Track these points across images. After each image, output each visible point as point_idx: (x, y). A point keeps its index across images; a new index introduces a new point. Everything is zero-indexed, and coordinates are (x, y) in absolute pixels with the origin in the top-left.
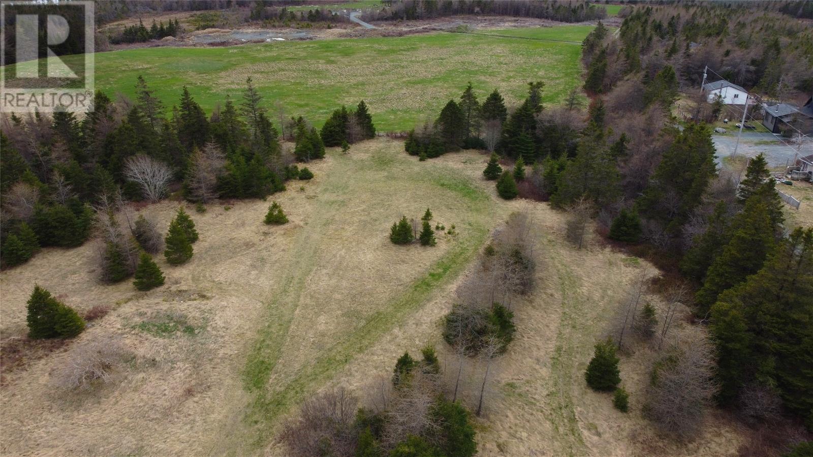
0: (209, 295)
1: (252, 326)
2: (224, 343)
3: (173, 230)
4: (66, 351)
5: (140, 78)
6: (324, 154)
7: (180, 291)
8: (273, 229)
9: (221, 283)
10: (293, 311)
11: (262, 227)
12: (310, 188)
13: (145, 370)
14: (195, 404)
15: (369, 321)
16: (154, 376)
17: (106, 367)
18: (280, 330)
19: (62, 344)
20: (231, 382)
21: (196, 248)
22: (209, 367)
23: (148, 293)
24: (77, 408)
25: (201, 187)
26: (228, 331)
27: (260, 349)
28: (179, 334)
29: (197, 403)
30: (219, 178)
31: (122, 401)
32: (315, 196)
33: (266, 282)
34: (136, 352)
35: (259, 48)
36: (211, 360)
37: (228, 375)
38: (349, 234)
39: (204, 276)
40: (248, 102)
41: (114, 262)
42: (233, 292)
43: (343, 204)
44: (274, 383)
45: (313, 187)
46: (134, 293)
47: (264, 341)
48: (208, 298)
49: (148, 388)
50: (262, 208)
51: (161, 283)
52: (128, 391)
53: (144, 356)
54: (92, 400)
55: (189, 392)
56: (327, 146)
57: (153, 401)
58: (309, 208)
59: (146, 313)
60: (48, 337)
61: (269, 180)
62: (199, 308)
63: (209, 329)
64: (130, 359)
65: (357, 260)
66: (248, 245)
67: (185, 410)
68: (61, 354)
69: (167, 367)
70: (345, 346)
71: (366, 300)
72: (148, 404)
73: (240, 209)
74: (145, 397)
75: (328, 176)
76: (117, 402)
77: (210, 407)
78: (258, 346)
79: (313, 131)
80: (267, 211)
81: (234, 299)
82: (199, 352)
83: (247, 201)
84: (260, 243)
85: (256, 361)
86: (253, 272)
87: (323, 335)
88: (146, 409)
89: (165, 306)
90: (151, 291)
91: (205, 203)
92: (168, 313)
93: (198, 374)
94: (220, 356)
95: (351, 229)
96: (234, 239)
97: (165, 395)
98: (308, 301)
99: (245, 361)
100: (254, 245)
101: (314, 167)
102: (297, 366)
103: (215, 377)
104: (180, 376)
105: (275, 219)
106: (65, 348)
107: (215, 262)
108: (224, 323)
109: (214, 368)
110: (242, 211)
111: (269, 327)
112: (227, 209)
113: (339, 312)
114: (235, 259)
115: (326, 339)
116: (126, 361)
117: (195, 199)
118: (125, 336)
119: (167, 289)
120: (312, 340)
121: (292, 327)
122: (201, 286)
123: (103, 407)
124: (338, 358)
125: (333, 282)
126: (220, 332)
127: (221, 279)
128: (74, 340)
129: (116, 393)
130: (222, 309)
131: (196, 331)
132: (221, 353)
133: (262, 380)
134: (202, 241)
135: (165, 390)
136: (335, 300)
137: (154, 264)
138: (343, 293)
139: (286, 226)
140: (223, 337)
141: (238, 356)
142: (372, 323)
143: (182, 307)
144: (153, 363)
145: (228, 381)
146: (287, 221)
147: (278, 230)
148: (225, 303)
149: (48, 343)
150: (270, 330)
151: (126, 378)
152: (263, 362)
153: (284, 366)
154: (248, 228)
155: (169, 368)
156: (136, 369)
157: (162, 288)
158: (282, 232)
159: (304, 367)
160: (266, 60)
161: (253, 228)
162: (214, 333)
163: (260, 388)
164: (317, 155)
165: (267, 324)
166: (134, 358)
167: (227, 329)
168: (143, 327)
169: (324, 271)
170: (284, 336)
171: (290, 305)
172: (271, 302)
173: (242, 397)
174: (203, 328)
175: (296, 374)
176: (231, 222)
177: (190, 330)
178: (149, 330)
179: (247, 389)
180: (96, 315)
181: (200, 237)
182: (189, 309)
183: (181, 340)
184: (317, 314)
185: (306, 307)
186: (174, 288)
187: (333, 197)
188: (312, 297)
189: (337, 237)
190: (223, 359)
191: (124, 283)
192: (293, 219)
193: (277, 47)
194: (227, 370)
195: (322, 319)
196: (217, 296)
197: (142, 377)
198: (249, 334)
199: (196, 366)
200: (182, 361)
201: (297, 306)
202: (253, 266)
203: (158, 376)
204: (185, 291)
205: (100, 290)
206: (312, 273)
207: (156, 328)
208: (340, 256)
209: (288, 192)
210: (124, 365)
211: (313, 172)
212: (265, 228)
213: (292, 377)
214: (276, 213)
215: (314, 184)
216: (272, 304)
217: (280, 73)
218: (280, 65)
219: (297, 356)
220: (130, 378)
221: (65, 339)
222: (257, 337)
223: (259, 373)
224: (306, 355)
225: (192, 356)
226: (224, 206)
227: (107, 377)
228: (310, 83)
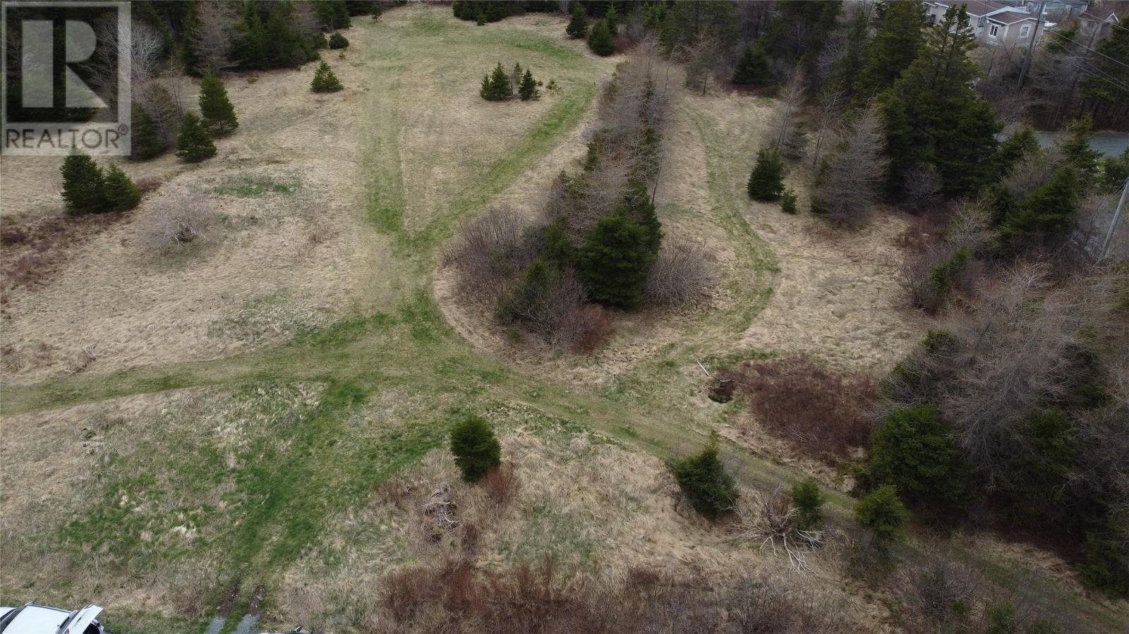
0: (283, 159)
1: (355, 182)
2: (331, 197)
4: (128, 223)
6: (350, 23)
7: (242, 160)
8: (327, 96)
9: (291, 149)
10: (398, 167)
11: (312, 96)
12: (351, 56)
13: (247, 227)
14: (328, 249)
16: (261, 232)
18: (391, 183)
19: (120, 216)
20: (360, 228)
22: (325, 218)
23: (201, 164)
25: (212, 53)
26: (329, 187)
27: (376, 200)
28: (270, 193)
29: (329, 247)
31: (235, 257)
32: (362, 64)
33: (348, 144)
34: (226, 213)
36: (324, 212)
37: (352, 223)
38: (427, 96)
39: (265, 144)
42: (312, 155)
43: (404, 69)
44: (411, 225)
45: (355, 56)
46: (182, 166)
47: (377, 193)
48: (283, 163)
49: (260, 242)
50: (300, 78)
51: (214, 153)
52: (236, 248)
53: (238, 216)
54: (195, 260)
55: (315, 240)
57: (274, 253)
58: (361, 75)
59: (214, 180)
60: (97, 212)
62: (281, 171)
63: (305, 186)
64: (221, 220)
65: (452, 118)
66: (304, 113)
67: (318, 255)
68: (125, 226)
69: (274, 223)
70: (476, 189)
71: (480, 150)
72: (268, 256)
73: (269, 81)
74: (260, 251)
75: (367, 44)
77: (347, 249)
78: (373, 198)
81: (318, 161)
82: (305, 207)
83: (275, 72)
84: (318, 110)
85: (378, 210)
86: (326, 137)
87: (446, 183)
88: (268, 259)
89: (234, 172)
90: (205, 162)
92: (244, 177)
93: (315, 225)
94: (333, 208)
95: (427, 91)
96: (281, 108)
97: (285, 246)
98: (411, 156)
99: (365, 210)
100: (310, 113)
101: (345, 34)
102: (429, 210)
103: (338, 226)
104: (294, 228)
105: (326, 85)
106: (126, 219)
107: (270, 131)
108: (321, 180)
109: (332, 218)
110: (274, 82)
111: (376, 181)
112: (252, 82)
113: (454, 163)
114: (295, 127)
115: (451, 186)
116: (219, 222)
118: (202, 200)
119: (224, 158)
120: (435, 188)
121: (405, 179)
122: (266, 153)
123: (213, 264)
125: (433, 138)
126: (321, 189)
127: (289, 145)
128: (134, 212)
129: (223, 251)
130: (310, 169)
131: (291, 190)
132: (333, 205)
133: (395, 224)
135: (283, 242)
136: (444, 153)
138: (450, 147)
139: (342, 93)
140: (326, 192)
141: (354, 207)
143: (257, 171)
144: (254, 221)
145: (356, 228)
146: (343, 87)
147: (335, 97)
148: (309, 165)
149: (100, 217)
150: (379, 184)
151: (226, 237)
152: (387, 210)
153: (414, 211)
154: (293, 98)
155: (277, 223)
156: (234, 228)
157: (218, 159)
158: (341, 99)
159: (438, 209)
161: (300, 97)
162: (314, 189)
163: (397, 230)
164: (342, 23)
165: (372, 180)
166: (226, 218)
167: (327, 186)
168: (220, 191)
169: (416, 130)
170: (398, 188)
171: (391, 162)
173: (380, 239)
174: (298, 186)
175: (432, 216)
176: (265, 94)
177: (281, 189)
178: (230, 193)
179: (382, 232)
180: (146, 187)
182: (267, 172)
183: (277, 198)
184: (429, 166)
185: (410, 162)
186: (232, 158)
187: (386, 63)
188: (414, 153)
189: (414, 100)
190: (338, 210)
191: (164, 157)
192: (349, 85)
194: (348, 219)
195: (436, 170)
196: (295, 160)
197: (246, 234)
198: (356, 189)
199: (309, 219)
200: (289, 216)
201: (400, 162)
202: (323, 132)
203: (266, 231)
204: (250, 160)
206: (402, 133)
207: (237, 191)
208: (428, 115)
209: (325, 60)
210: (217, 226)
211: (346, 39)
212: (317, 96)
213: (429, 219)
214: (324, 78)
215: (353, 52)
216: (367, 161)
219: (424, 202)
220: (231, 237)
221: (121, 210)
222: (367, 190)
223: (388, 219)
224: (435, 201)
225: (299, 211)
226: (245, 79)
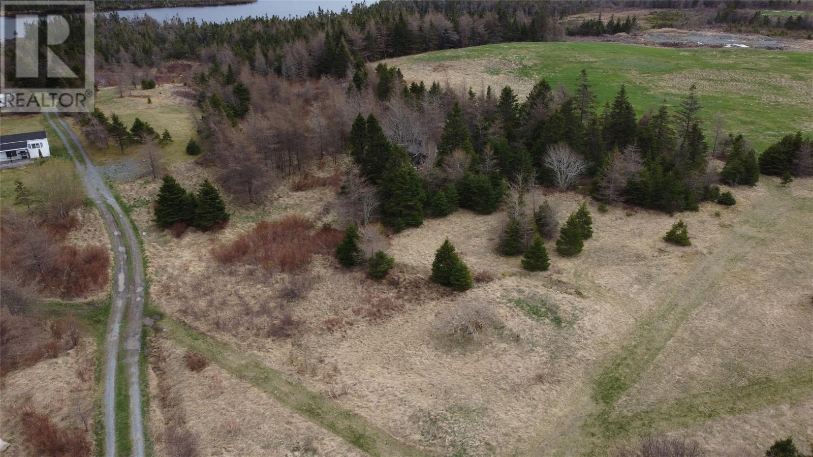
0: (585, 294)
1: (617, 339)
2: (585, 345)
3: (571, 222)
5: (584, 71)
6: (757, 181)
7: (559, 281)
8: (672, 248)
9: (600, 287)
10: (666, 340)
11: (659, 243)
12: (727, 215)
13: (509, 342)
14: (542, 392)
15: (753, 383)
16: (514, 351)
17: (479, 327)
18: (646, 354)
19: (452, 294)
20: (581, 385)
21: (587, 245)
22: (564, 362)
23: (531, 273)
24: (448, 351)
25: (609, 187)
26: (593, 335)
27: (618, 365)
28: (547, 321)
29: (544, 391)
30: (630, 182)
31: (482, 362)
32: (730, 226)
33: (646, 300)
34: (506, 324)
35: (714, 53)
36: (568, 357)
37: (580, 377)
38: (759, 278)
39: (586, 275)
40: (685, 111)
41: (511, 237)
42: (609, 299)
43: (763, 242)
44: (623, 405)
45: (731, 215)
46: (519, 270)
47: (625, 358)
48: (583, 297)
49: (507, 359)
50: (666, 223)
51: (544, 268)
52: (490, 354)
53: (511, 329)
54: (460, 350)
55: (540, 379)
56: (763, 173)
57: (507, 373)
58: (719, 236)
59: (524, 292)
60: (443, 284)
61: (683, 196)
62: (573, 304)
63: (575, 326)
64: (499, 327)
65: (761, 311)
66: (640, 257)
67: (532, 393)
68: (448, 302)
69: (528, 347)
70: (714, 399)
71: (757, 358)
72: (502, 373)
73: (642, 218)
74: (501, 365)
75: (754, 207)
76: (478, 360)
77: (555, 400)
78: (618, 361)
79: (751, 154)
80: (669, 228)
81: (608, 306)
82: (560, 345)
83: (652, 212)
84: (652, 258)
85: (611, 375)
86: (635, 286)
87: (692, 378)
89: (542, 291)
90: (535, 273)
91: (609, 203)
92: (543, 298)
93: (553, 364)
94: (578, 356)
95: (763, 273)
96: (626, 246)
97: (518, 371)
98: (686, 335)
99: (601, 371)
100: (645, 258)
101: (739, 194)
102: (652, 398)
103: (567, 374)
104: (536, 360)
105: (677, 238)
106: (453, 298)
107: (600, 263)
108: (592, 326)
109: (568, 365)
110: (644, 221)
111: (635, 346)
112: (628, 215)
113: (719, 360)
114: (621, 267)
115: (694, 383)
116: (496, 328)
117: (600, 197)
118: (501, 305)
119: (549, 275)
120: (677, 377)
121: (660, 356)
122: (580, 283)
123: (467, 359)
124: (701, 408)
125: (722, 325)
126: (584, 334)
127: (602, 282)
128: (461, 294)
129: (480, 353)
130: (593, 312)
131: (563, 325)
132: (580, 353)
133: (612, 397)
134: (595, 240)
135: (520, 367)
136: (718, 345)
137: (544, 249)
138: (729, 341)
139: (686, 249)
140: (586, 339)
141: (595, 363)
142: (756, 387)
143: (557, 297)
144: (517, 339)
145: (578, 383)
146: (689, 244)
147: (677, 251)
148: (598, 307)
149: (442, 289)
150: (636, 350)
151: (491, 343)
152: (618, 379)
153: (638, 391)
154: (644, 240)
155: (529, 348)
156: (501, 337)
157: (544, 274)
158: (680, 254)
159: (660, 402)
160: (719, 67)
161: (650, 241)
162: (579, 332)
163: (607, 403)
164: (748, 181)
165: (634, 343)
166: (503, 327)
167: (593, 333)
168: (519, 303)
169: (715, 310)
170: (648, 361)
171: (664, 332)
172: (645, 323)
173: (587, 405)
174: (571, 324)
175: (649, 406)
176: (628, 229)
177: (557, 321)
178: (522, 307)
179: (594, 398)
180: (484, 278)
181: (594, 235)
182: (563, 301)
183: (547, 327)
184: (693, 354)
185: (682, 340)
186: (555, 277)
187: (752, 232)
188: (692, 333)
189: (743, 278)
190: (580, 361)
191: (514, 258)
192: (697, 244)
193: (736, 55)
194: (581, 371)
195: (696, 360)
196: (592, 298)
197: (504, 346)
198: (612, 346)
199: (554, 357)
200: (542, 347)
201: (672, 336)
202: (638, 280)
203: (517, 352)
204: (564, 283)
205: (493, 258)
206: (700, 308)
207: (529, 308)
208: (740, 299)
209: (700, 214)
210: (493, 331)
211: (736, 199)
212: (663, 245)
213: (643, 407)
214: (679, 232)
215: (733, 210)
216: (646, 325)
217: (731, 83)
218: (733, 75)
219: (655, 388)
220: (494, 344)
221: (455, 290)
222: (620, 352)
223: (611, 388)
224: (665, 391)
225: (552, 346)
226: (626, 211)
227: (476, 335)
228: (764, 99)
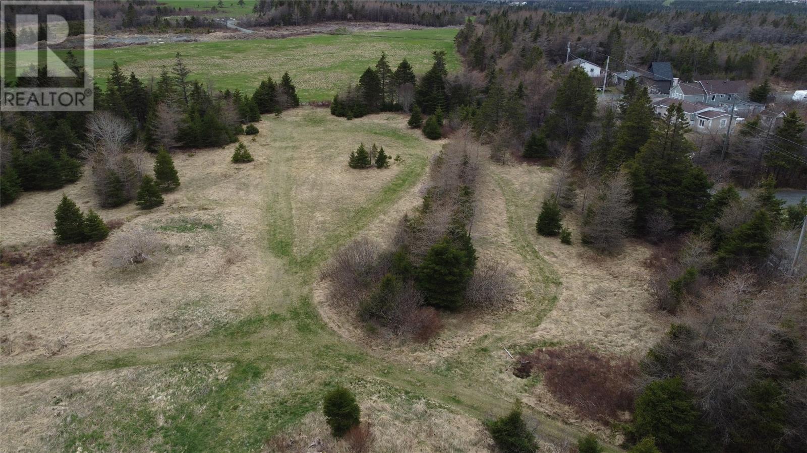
0: (210, 207)
1: (260, 222)
2: (243, 233)
4: (99, 250)
6: (260, 118)
7: (181, 207)
8: (242, 165)
9: (216, 200)
10: (290, 212)
11: (232, 165)
12: (260, 139)
13: (182, 253)
15: (357, 213)
16: (192, 257)
18: (285, 223)
19: (93, 246)
20: (262, 253)
22: (238, 247)
23: (153, 210)
24: (133, 282)
26: (242, 226)
27: (274, 235)
28: (199, 230)
29: (240, 267)
31: (171, 274)
32: (268, 144)
33: (256, 197)
34: (168, 243)
35: (145, 49)
36: (238, 243)
37: (257, 250)
38: (312, 165)
39: (198, 197)
41: (114, 187)
42: (230, 205)
43: (296, 148)
44: (298, 252)
45: (263, 139)
46: (139, 211)
47: (275, 230)
48: (210, 209)
49: (191, 263)
50: (226, 153)
51: (162, 203)
52: (174, 267)
53: (176, 245)
54: (144, 276)
55: (230, 262)
57: (201, 271)
58: (267, 151)
59: (161, 221)
60: (77, 243)
62: (208, 215)
63: (225, 225)
64: (164, 248)
65: (328, 180)
66: (226, 176)
67: (232, 272)
68: (96, 252)
69: (202, 250)
70: (345, 227)
71: (348, 201)
72: (196, 272)
73: (203, 155)
74: (191, 269)
75: (271, 131)
76: (168, 274)
77: (253, 268)
78: (272, 233)
81: (234, 208)
82: (224, 239)
83: (207, 149)
84: (236, 174)
85: (275, 241)
86: (240, 192)
87: (324, 223)
88: (196, 275)
89: (175, 216)
90: (155, 209)
92: (182, 219)
93: (230, 251)
94: (244, 240)
95: (312, 162)
96: (210, 173)
97: (209, 266)
98: (299, 205)
99: (266, 242)
100: (230, 176)
102: (312, 241)
103: (247, 252)
104: (216, 254)
105: (242, 159)
106: (98, 248)
107: (202, 188)
108: (236, 221)
109: (242, 247)
110: (207, 156)
111: (274, 222)
112: (191, 156)
113: (330, 210)
114: (219, 185)
115: (327, 225)
116: (162, 249)
118: (151, 234)
119: (169, 206)
120: (316, 226)
121: (295, 221)
122: (199, 203)
123: (157, 278)
125: (315, 193)
126: (235, 227)
127: (215, 197)
128: (103, 242)
129: (164, 270)
130: (229, 214)
131: (215, 227)
132: (244, 238)
133: (287, 251)
135: (207, 263)
136: (322, 203)
138: (327, 199)
139: (253, 163)
140: (239, 229)
141: (258, 239)
142: (360, 214)
143: (191, 215)
144: (187, 248)
145: (260, 253)
146: (253, 160)
147: (248, 166)
148: (228, 211)
149: (79, 246)
150: (277, 224)
151: (167, 260)
152: (282, 241)
153: (301, 242)
154: (219, 166)
155: (203, 250)
156: (173, 254)
157: (164, 206)
158: (252, 167)
159: (318, 241)
160: (159, 57)
161: (224, 166)
162: (231, 227)
163: (288, 255)
164: (254, 119)
165: (272, 221)
166: (168, 247)
167: (240, 225)
168: (164, 228)
169: (303, 188)
170: (290, 226)
171: (285, 209)
173: (276, 261)
174: (220, 225)
175: (313, 245)
176: (200, 164)
177: (208, 227)
178: (171, 230)
179: (278, 256)
180: (113, 227)
182: (199, 215)
183: (204, 233)
184: (312, 212)
185: (299, 209)
186: (175, 206)
187: (284, 144)
188: (301, 203)
189: (303, 167)
190: (247, 241)
191: (126, 206)
192: (258, 158)
194: (254, 247)
195: (317, 214)
196: (218, 207)
197: (181, 258)
198: (260, 227)
199: (227, 247)
200: (212, 245)
201: (292, 209)
202: (239, 189)
203: (195, 256)
204: (187, 207)
206: (294, 190)
207: (176, 228)
208: (312, 178)
210: (161, 252)
211: (257, 129)
212: (236, 166)
213: (311, 248)
214: (241, 154)
215: (262, 136)
216: (269, 209)
219: (308, 236)
220: (171, 260)
221: (94, 242)
222: (268, 228)
223: (282, 247)
224: (316, 235)
225: (219, 242)
226: (186, 154)
